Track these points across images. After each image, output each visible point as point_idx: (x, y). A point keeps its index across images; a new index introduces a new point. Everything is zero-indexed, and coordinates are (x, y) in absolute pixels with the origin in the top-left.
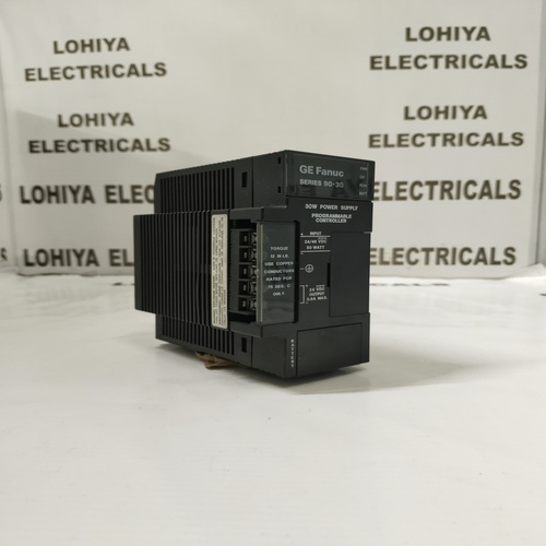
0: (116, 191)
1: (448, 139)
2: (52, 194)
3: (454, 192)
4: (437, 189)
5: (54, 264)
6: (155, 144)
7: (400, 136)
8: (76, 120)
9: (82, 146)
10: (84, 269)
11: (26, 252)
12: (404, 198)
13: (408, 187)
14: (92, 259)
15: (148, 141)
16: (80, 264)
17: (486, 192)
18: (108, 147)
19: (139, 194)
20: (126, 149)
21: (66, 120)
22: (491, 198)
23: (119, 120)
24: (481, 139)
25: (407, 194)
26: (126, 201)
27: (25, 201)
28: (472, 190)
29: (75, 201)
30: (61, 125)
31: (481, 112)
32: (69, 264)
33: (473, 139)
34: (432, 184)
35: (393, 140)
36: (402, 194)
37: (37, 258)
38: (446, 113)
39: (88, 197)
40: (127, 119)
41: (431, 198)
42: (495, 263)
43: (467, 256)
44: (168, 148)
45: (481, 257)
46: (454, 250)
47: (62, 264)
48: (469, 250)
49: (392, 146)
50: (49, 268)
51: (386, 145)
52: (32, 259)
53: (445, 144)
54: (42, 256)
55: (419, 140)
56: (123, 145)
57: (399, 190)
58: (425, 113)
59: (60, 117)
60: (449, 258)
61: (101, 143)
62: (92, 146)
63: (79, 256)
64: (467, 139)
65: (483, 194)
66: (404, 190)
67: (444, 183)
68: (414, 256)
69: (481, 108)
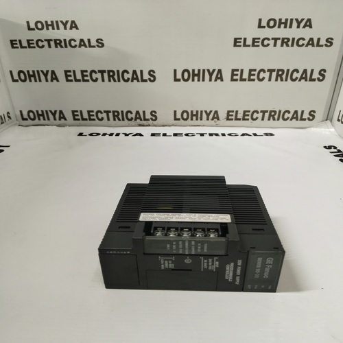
0: (72, 74)
1: (285, 42)
2: (31, 76)
3: (284, 76)
4: (274, 74)
5: (39, 119)
6: (94, 43)
7: (254, 39)
8: (40, 26)
9: (46, 44)
10: (58, 122)
11: (21, 111)
12: (254, 80)
13: (256, 73)
14: (62, 116)
15: (89, 40)
16: (55, 119)
17: (304, 77)
18: (63, 44)
19: (87, 76)
20: (75, 46)
21: (32, 26)
22: (306, 80)
23: (68, 26)
24: (305, 42)
25: (255, 77)
26: (79, 81)
27: (14, 81)
28: (295, 75)
29: (47, 81)
30: (29, 29)
31: (309, 24)
32: (49, 119)
33: (301, 42)
34: (271, 71)
35: (249, 42)
36: (252, 77)
37: (29, 115)
38: (286, 23)
39: (55, 78)
40: (74, 25)
41: (270, 80)
42: (302, 119)
43: (287, 115)
44: (103, 45)
45: (295, 116)
46: (280, 111)
47: (44, 119)
48: (289, 112)
49: (249, 46)
50: (37, 121)
51: (245, 45)
52: (26, 116)
53: (282, 46)
54: (31, 114)
55: (266, 42)
56: (73, 43)
57: (250, 75)
58: (272, 23)
59: (28, 22)
60: (276, 117)
61: (58, 42)
62: (52, 43)
63: (54, 114)
64: (297, 42)
65: (302, 78)
66: (254, 75)
67: (279, 70)
68: (255, 115)
69: (309, 20)
